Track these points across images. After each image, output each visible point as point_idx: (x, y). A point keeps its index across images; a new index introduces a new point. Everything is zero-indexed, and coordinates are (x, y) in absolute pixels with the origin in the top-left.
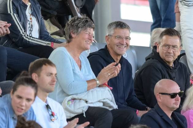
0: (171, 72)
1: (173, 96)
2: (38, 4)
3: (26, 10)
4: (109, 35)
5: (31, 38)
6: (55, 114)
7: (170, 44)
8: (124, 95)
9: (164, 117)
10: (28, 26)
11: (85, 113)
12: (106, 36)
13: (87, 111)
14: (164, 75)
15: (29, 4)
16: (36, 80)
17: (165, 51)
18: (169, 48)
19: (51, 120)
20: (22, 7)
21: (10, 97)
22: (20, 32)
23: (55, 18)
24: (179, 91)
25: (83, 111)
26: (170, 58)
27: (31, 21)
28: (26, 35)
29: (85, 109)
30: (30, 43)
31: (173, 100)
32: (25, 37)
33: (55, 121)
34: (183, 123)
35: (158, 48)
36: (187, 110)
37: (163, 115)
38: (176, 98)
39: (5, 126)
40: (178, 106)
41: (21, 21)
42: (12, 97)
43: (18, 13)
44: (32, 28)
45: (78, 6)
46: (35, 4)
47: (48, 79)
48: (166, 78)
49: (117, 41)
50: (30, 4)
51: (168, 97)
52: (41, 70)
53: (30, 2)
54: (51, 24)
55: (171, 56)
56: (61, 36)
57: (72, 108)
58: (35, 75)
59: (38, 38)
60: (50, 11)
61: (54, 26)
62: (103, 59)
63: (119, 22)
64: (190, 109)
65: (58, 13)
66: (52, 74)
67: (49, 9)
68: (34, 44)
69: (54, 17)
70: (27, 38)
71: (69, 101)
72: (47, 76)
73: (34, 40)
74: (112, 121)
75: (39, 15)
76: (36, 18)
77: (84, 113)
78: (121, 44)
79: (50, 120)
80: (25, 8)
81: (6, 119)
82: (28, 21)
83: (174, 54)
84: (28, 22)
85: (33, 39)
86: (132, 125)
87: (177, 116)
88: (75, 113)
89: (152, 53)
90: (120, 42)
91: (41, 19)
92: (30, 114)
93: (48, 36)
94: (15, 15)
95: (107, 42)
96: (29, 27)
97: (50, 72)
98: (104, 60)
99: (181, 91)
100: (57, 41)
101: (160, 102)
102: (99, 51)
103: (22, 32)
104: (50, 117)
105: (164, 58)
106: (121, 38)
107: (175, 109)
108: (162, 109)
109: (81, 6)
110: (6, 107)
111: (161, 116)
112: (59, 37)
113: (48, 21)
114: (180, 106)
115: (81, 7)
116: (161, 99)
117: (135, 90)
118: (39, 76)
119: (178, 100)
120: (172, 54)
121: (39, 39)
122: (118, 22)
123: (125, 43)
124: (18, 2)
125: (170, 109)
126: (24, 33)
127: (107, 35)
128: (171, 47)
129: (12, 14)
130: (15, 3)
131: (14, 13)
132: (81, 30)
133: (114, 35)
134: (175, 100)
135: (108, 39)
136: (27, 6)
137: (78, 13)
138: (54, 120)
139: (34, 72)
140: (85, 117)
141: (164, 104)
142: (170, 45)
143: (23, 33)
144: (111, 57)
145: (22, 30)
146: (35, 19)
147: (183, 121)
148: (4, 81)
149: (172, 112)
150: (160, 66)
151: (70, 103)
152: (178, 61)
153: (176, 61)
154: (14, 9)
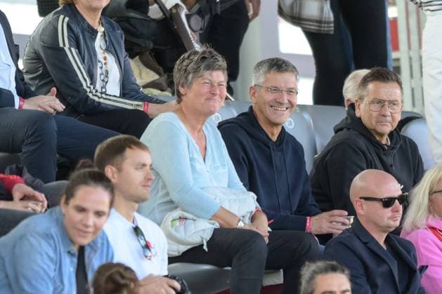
0: (384, 154)
1: (388, 203)
2: (118, 29)
3: (94, 39)
4: (255, 85)
5: (104, 96)
6: (152, 246)
7: (385, 98)
8: (291, 203)
9: (371, 245)
10: (99, 71)
11: (207, 243)
12: (251, 88)
13: (210, 239)
14: (371, 161)
15: (101, 29)
16: (114, 178)
17: (375, 114)
18: (383, 106)
19: (146, 257)
20: (86, 33)
21: (61, 211)
22: (82, 85)
23: (150, 53)
24: (400, 193)
25: (202, 238)
26: (386, 127)
27: (105, 64)
28: (94, 91)
29: (208, 236)
30: (103, 105)
31: (388, 212)
32: (90, 95)
33: (153, 258)
34: (408, 256)
35: (359, 108)
36: (413, 230)
37: (368, 241)
38: (393, 206)
39: (55, 270)
40: (397, 223)
41: (84, 62)
42: (64, 210)
43: (78, 47)
44: (107, 76)
45: (195, 28)
46: (113, 29)
47: (138, 176)
48: (376, 168)
49: (269, 97)
50: (103, 29)
51: (378, 205)
52: (123, 160)
53: (103, 26)
54: (142, 66)
55: (386, 121)
56: (162, 90)
57: (181, 235)
58: (111, 169)
59: (118, 95)
60: (139, 41)
61: (148, 70)
62: (246, 131)
63: (277, 59)
64: (419, 228)
65: (155, 43)
66: (144, 165)
67: (138, 37)
68: (110, 107)
69: (148, 53)
70: (96, 95)
71: (174, 220)
72: (137, 169)
73: (110, 100)
74: (266, 256)
75: (121, 52)
76: (115, 57)
77: (205, 244)
78: (279, 102)
79: (143, 256)
80: (94, 37)
81: (56, 255)
82: (100, 62)
83: (393, 118)
84: (99, 65)
85: (108, 97)
86: (307, 263)
87: (396, 242)
88: (187, 244)
89: (347, 119)
90: (276, 99)
91: (125, 57)
92: (103, 244)
93: (137, 91)
94: (73, 49)
95: (251, 98)
96: (101, 75)
97: (142, 162)
98: (248, 133)
99: (403, 193)
100: (157, 100)
101: (363, 215)
102: (238, 116)
103: (86, 84)
104: (144, 251)
105: (373, 128)
106: (279, 90)
107: (392, 229)
108: (367, 229)
109: (201, 29)
110: (54, 231)
111: (365, 244)
112: (159, 92)
113: (136, 61)
114: (401, 223)
115: (201, 32)
116: (363, 210)
117: (313, 193)
118: (120, 170)
119: (397, 211)
120: (389, 119)
121: (120, 97)
122: (273, 60)
123: (286, 101)
124: (78, 25)
125: (382, 229)
126: (90, 88)
127: (253, 85)
128: (387, 103)
129: (66, 49)
130: (73, 26)
131: (70, 45)
132: (193, 78)
133: (264, 85)
134: (392, 211)
135: (254, 93)
136: (97, 32)
137: (194, 44)
138: (150, 257)
139: (109, 164)
140: (207, 250)
141: (369, 220)
142: (384, 101)
143: (87, 87)
144: (262, 129)
145: (85, 80)
146: (114, 59)
147: (409, 252)
148: (53, 181)
149: (386, 234)
150: (362, 143)
151: (177, 223)
152: (397, 132)
153: (395, 132)
154: (72, 39)
